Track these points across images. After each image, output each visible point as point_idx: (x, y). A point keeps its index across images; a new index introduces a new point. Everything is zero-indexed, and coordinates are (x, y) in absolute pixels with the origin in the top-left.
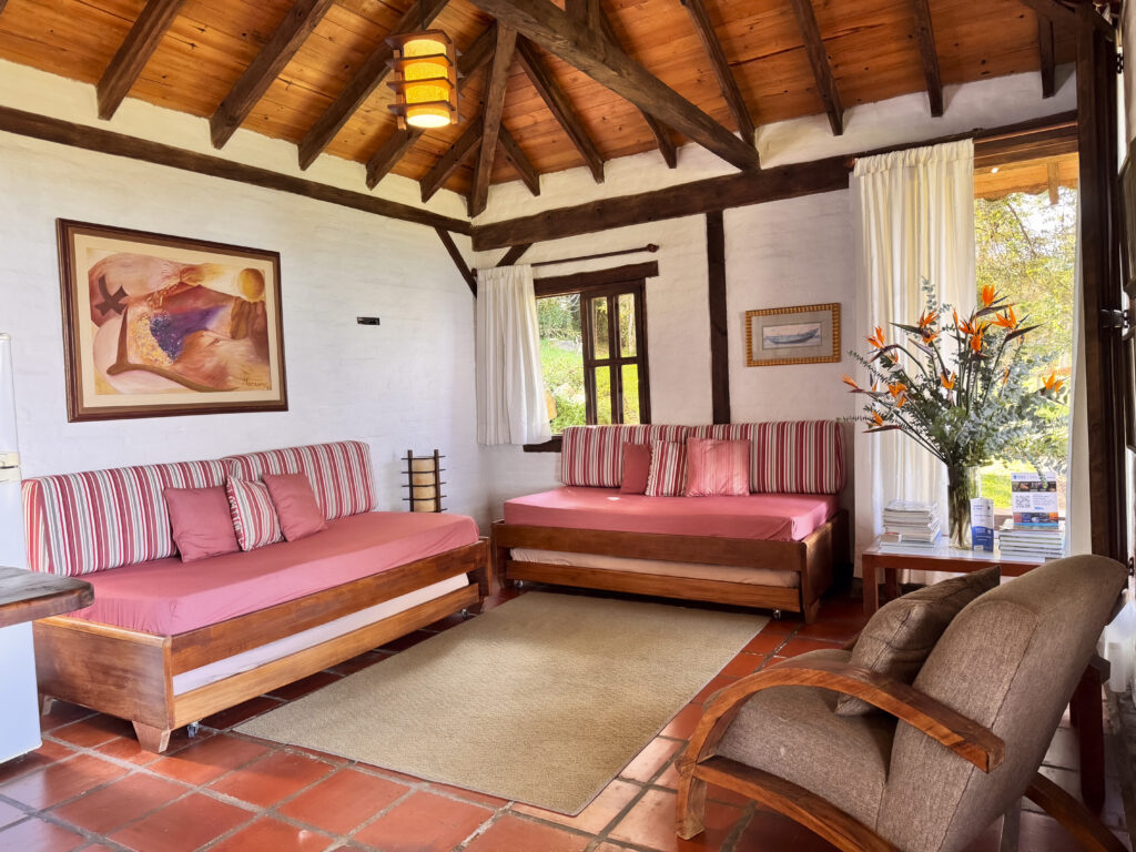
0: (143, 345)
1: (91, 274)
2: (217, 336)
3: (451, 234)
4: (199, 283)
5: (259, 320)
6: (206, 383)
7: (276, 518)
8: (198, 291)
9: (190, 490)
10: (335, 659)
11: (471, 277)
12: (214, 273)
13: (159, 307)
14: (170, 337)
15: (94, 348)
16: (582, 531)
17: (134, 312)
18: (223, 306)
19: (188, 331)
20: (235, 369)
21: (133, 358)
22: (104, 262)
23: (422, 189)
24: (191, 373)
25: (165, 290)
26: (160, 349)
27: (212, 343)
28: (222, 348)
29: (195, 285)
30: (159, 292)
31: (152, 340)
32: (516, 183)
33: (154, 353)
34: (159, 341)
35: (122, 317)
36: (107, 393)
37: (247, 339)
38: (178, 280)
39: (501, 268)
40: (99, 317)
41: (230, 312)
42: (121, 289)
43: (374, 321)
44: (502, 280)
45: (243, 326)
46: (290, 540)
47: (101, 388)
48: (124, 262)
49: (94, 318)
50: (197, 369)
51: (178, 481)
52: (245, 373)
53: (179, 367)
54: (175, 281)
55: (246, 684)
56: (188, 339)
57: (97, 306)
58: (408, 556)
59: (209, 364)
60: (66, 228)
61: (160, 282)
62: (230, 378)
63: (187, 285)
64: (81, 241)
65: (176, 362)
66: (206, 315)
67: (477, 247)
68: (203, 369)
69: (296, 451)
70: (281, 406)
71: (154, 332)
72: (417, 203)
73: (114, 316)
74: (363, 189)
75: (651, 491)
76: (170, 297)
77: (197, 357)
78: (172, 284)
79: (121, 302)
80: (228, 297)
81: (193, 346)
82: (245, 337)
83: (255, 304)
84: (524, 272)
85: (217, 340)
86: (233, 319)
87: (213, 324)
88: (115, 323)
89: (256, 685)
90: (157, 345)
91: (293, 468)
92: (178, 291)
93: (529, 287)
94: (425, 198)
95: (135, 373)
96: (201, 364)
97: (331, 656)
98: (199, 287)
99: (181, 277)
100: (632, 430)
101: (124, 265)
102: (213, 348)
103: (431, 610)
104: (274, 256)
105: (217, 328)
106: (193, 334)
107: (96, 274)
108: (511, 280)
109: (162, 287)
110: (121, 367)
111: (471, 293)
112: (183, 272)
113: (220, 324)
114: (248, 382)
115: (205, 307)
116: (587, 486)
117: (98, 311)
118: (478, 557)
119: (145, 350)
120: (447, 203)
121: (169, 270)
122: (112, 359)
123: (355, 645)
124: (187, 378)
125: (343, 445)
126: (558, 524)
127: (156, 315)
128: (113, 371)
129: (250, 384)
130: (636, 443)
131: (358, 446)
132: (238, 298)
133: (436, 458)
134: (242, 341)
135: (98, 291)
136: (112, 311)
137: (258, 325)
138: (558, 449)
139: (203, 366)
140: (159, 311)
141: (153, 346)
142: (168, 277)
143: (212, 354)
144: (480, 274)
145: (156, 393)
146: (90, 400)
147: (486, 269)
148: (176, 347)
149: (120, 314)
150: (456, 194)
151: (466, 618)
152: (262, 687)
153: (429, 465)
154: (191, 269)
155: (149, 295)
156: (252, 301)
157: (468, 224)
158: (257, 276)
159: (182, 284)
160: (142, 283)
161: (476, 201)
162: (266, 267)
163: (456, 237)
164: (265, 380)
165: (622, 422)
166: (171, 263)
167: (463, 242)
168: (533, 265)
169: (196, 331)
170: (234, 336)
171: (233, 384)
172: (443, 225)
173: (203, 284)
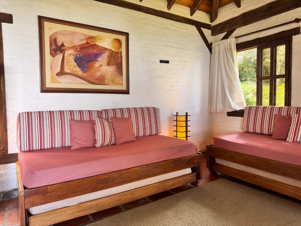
0: (71, 65)
1: (50, 37)
2: (101, 64)
3: (202, 28)
4: (95, 43)
5: (119, 59)
6: (96, 81)
7: (113, 134)
8: (94, 46)
9: (81, 121)
10: (119, 202)
11: (209, 46)
12: (101, 39)
13: (78, 51)
14: (82, 63)
15: (51, 65)
16: (250, 156)
17: (67, 53)
18: (104, 53)
19: (90, 61)
20: (108, 77)
21: (66, 70)
22: (56, 33)
23: (191, 10)
24: (90, 77)
25: (80, 45)
26: (77, 67)
27: (99, 66)
28: (103, 69)
29: (93, 43)
30: (78, 45)
31: (75, 64)
32: (230, 4)
33: (75, 69)
34: (77, 64)
35: (63, 54)
36: (55, 83)
37: (114, 66)
38: (86, 42)
39: (222, 41)
40: (54, 53)
41: (107, 55)
42: (63, 43)
43: (167, 62)
44: (222, 45)
45: (112, 61)
46: (117, 144)
47: (53, 80)
48: (65, 33)
49: (51, 54)
50: (93, 76)
51: (77, 117)
52: (113, 79)
53: (85, 75)
54: (84, 42)
55: (72, 211)
56: (89, 64)
57: (53, 50)
58: (159, 159)
59: (98, 74)
60: (41, 19)
61: (78, 41)
62: (106, 80)
63: (90, 44)
64: (47, 25)
65: (84, 73)
66: (97, 55)
67: (213, 34)
68: (95, 76)
69: (129, 109)
70: (127, 92)
71: (75, 60)
72: (188, 16)
73: (60, 54)
74: (166, 10)
75: (290, 139)
76: (82, 48)
77: (93, 71)
78: (83, 43)
79: (63, 48)
80: (107, 49)
81: (91, 67)
82: (113, 65)
83: (118, 52)
84: (232, 41)
85: (101, 66)
86: (108, 58)
87: (100, 59)
88: (59, 57)
89: (77, 212)
90: (77, 65)
91: (126, 116)
92: (86, 46)
93: (234, 47)
94: (192, 14)
95: (67, 76)
96: (95, 74)
97: (118, 201)
98: (95, 44)
99: (87, 41)
100: (280, 109)
101: (64, 35)
102: (100, 68)
103: (171, 183)
104: (127, 35)
105: (102, 61)
106: (91, 63)
107: (53, 37)
108: (226, 45)
109: (79, 44)
110: (62, 73)
111: (209, 52)
112: (88, 38)
113: (103, 59)
114: (113, 82)
115: (97, 52)
116: (255, 133)
117: (53, 52)
118: (195, 162)
119: (71, 67)
120: (201, 16)
121: (83, 37)
122: (58, 70)
123: (131, 197)
124: (88, 79)
125: (148, 109)
126: (237, 150)
127: (76, 54)
128: (58, 74)
129: (114, 83)
130: (282, 114)
131: (154, 109)
132: (111, 50)
133: (187, 115)
134: (112, 67)
135: (53, 44)
136: (59, 52)
137: (118, 61)
138: (242, 116)
139: (95, 75)
140: (78, 53)
141: (75, 66)
142: (82, 40)
143: (99, 70)
144: (213, 44)
145: (75, 84)
146: (49, 85)
147: (216, 42)
148: (85, 67)
149: (62, 53)
150: (205, 13)
151: (189, 188)
152: (80, 213)
153: (184, 119)
154: (92, 37)
155: (74, 47)
156: (116, 51)
157: (210, 25)
158: (119, 41)
159: (87, 43)
160: (71, 42)
161: (213, 15)
162: (123, 38)
163: (204, 30)
164: (121, 82)
165: (275, 105)
166: (84, 35)
167: (207, 32)
168: (236, 38)
169: (93, 61)
170: (108, 64)
171: (107, 83)
172: (199, 25)
173: (96, 43)
